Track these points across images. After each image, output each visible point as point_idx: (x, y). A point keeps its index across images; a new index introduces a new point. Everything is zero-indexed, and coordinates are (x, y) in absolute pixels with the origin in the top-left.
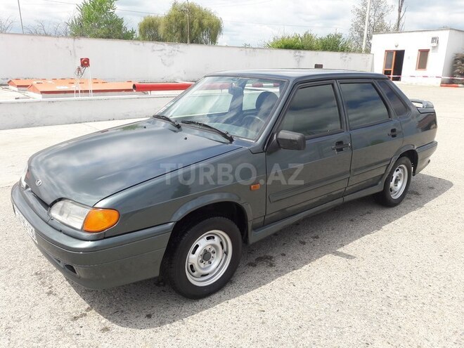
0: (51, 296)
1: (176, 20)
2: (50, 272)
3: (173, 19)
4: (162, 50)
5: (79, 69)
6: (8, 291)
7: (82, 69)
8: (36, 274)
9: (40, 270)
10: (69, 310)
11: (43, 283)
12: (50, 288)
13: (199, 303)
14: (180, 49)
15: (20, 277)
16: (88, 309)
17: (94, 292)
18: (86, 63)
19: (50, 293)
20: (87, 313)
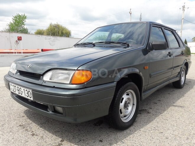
0: (35, 136)
1: (51, 30)
2: (28, 124)
3: (50, 30)
4: (50, 39)
5: (17, 41)
6: (5, 136)
7: (18, 41)
8: (20, 126)
9: (22, 123)
10: (50, 143)
11: (27, 130)
12: (32, 132)
13: (125, 132)
14: (58, 39)
15: (11, 128)
16: (62, 141)
17: (61, 132)
18: (20, 38)
19: (33, 135)
20: (62, 143)
